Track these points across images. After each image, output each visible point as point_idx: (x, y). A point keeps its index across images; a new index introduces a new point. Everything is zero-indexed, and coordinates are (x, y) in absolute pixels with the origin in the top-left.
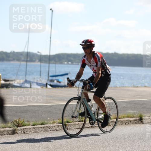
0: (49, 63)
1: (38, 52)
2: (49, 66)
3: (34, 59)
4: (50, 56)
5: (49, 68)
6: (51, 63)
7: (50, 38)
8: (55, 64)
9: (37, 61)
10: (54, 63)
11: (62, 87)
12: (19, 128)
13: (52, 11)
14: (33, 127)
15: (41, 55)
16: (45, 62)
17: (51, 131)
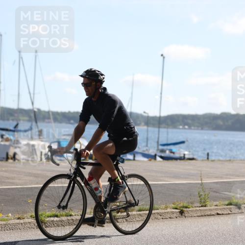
0: (159, 127)
1: (144, 112)
2: (159, 131)
3: (139, 122)
4: (160, 117)
5: (159, 134)
6: (161, 128)
7: (161, 94)
8: (167, 128)
9: (143, 124)
10: (165, 128)
11: (176, 159)
12: (119, 214)
13: (164, 58)
14: (138, 213)
15: (148, 117)
16: (154, 125)
17: (162, 219)
